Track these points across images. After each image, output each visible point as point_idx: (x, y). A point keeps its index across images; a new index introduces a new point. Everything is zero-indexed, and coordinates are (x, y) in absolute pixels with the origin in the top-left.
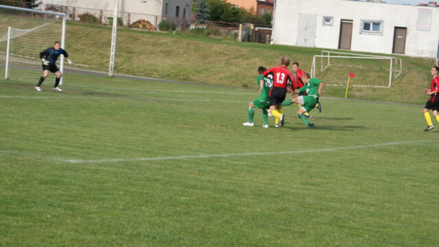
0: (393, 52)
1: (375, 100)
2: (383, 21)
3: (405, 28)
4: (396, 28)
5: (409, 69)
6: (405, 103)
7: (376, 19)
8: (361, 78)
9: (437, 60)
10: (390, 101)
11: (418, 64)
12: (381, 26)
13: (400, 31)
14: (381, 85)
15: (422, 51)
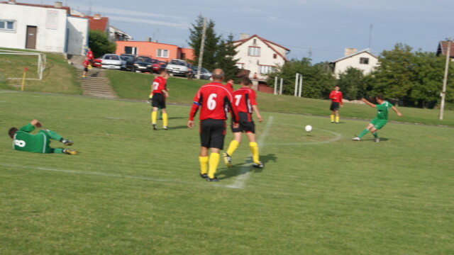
0: (26, 47)
1: (33, 91)
2: (15, 21)
3: (36, 27)
4: (28, 27)
5: (52, 63)
6: (60, 93)
7: (10, 18)
8: (13, 71)
9: (65, 55)
10: (47, 91)
11: (51, 58)
12: (14, 24)
13: (31, 29)
14: (32, 77)
15: (51, 47)
